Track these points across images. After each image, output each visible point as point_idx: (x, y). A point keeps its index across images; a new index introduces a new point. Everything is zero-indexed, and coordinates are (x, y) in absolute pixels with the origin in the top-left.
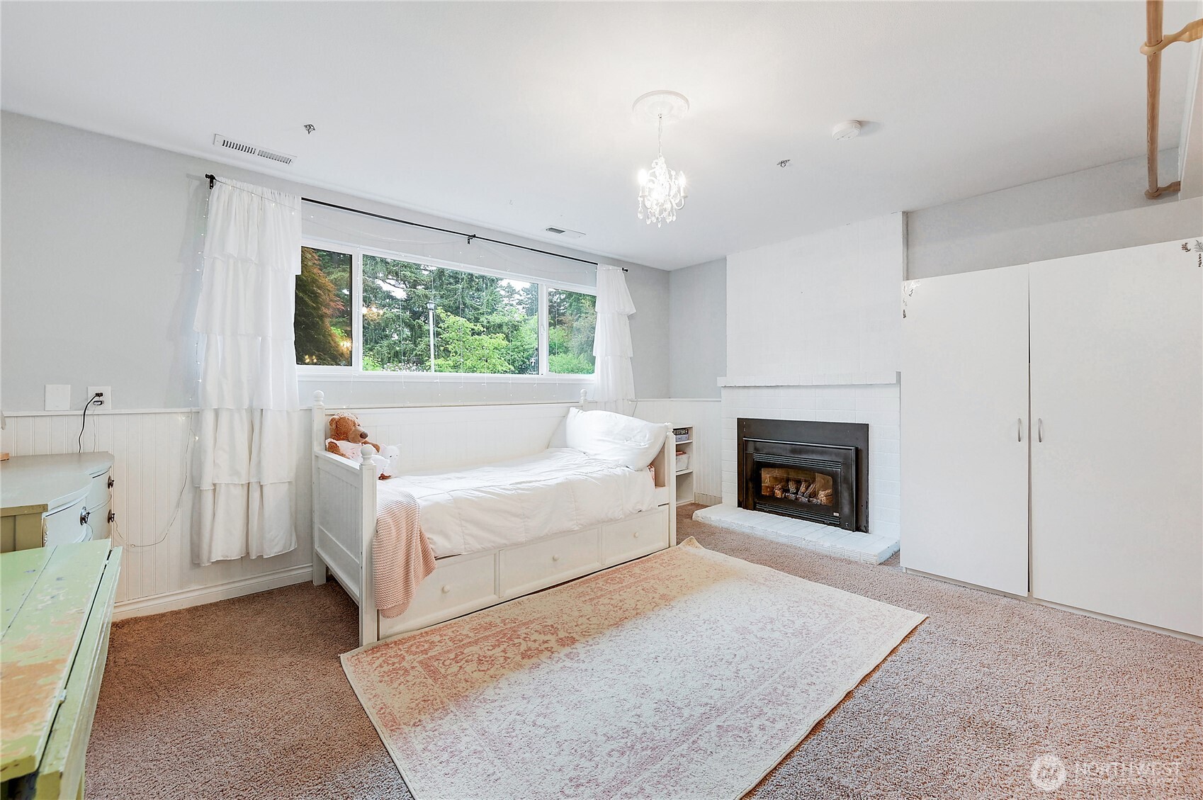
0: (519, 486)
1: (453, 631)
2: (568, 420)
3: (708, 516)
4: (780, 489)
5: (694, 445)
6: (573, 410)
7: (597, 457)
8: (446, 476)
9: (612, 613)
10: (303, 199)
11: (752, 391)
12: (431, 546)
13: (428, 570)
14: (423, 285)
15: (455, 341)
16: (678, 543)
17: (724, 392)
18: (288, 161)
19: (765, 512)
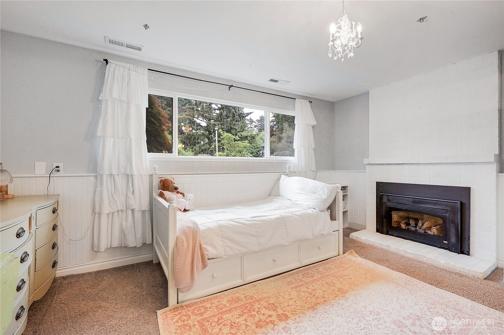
0: (254, 219)
1: (218, 301)
2: (280, 182)
3: (360, 237)
4: (404, 224)
5: (348, 195)
6: (283, 176)
7: (296, 202)
8: (216, 211)
9: (309, 298)
10: (148, 69)
11: (386, 167)
12: (206, 252)
13: (204, 266)
14: (214, 120)
15: (227, 144)
16: (344, 253)
17: (367, 167)
18: (139, 49)
19: (395, 236)
